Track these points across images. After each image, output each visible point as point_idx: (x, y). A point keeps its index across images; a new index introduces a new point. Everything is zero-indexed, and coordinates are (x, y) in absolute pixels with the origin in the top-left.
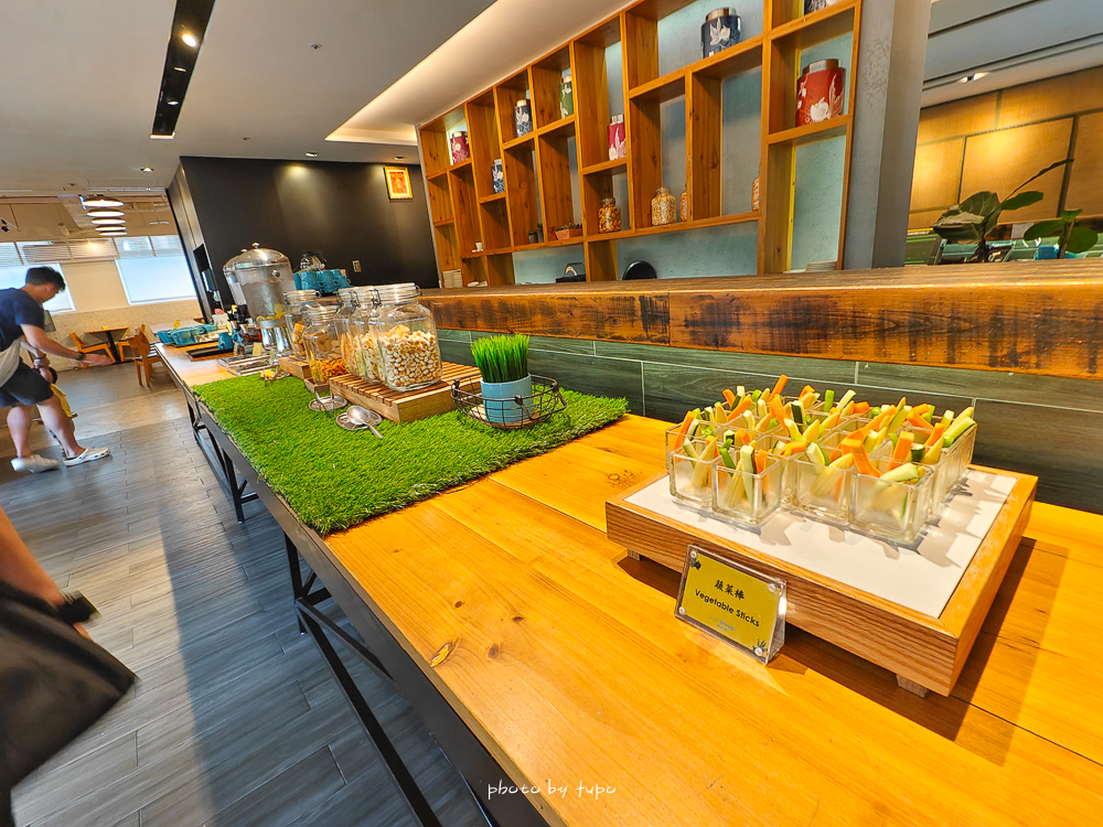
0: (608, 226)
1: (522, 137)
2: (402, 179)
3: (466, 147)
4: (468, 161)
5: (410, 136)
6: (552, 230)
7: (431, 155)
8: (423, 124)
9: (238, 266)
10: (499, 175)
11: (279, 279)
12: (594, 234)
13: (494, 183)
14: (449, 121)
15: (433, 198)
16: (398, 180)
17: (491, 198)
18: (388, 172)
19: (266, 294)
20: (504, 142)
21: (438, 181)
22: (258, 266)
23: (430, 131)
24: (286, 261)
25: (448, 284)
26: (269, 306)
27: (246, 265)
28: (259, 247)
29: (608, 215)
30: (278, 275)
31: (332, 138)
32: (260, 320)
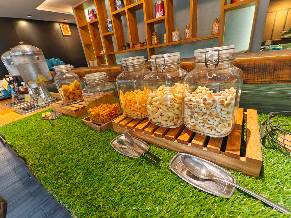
0: (155, 42)
1: (119, 10)
2: (67, 28)
3: (95, 15)
4: (96, 20)
5: (70, 11)
6: (134, 45)
7: (79, 18)
8: (75, 6)
9: (12, 54)
10: (110, 25)
11: (39, 61)
12: (150, 45)
13: (108, 28)
14: (85, 5)
15: (82, 35)
16: (65, 29)
17: (108, 34)
18: (61, 25)
19: (31, 69)
20: (112, 12)
21: (84, 28)
22: (24, 54)
23: (78, 9)
24: (40, 51)
25: (92, 65)
26: (34, 76)
27: (17, 54)
28: (24, 44)
29: (155, 38)
30: (38, 59)
31: (37, 8)
32: (30, 84)
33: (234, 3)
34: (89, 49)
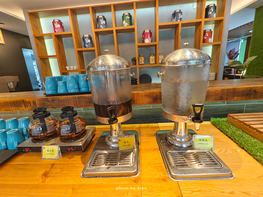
1: (104, 29)
5: (19, 14)
8: (29, 11)
10: (88, 41)
13: (85, 43)
20: (95, 29)
33: (205, 43)
34: (45, 63)
